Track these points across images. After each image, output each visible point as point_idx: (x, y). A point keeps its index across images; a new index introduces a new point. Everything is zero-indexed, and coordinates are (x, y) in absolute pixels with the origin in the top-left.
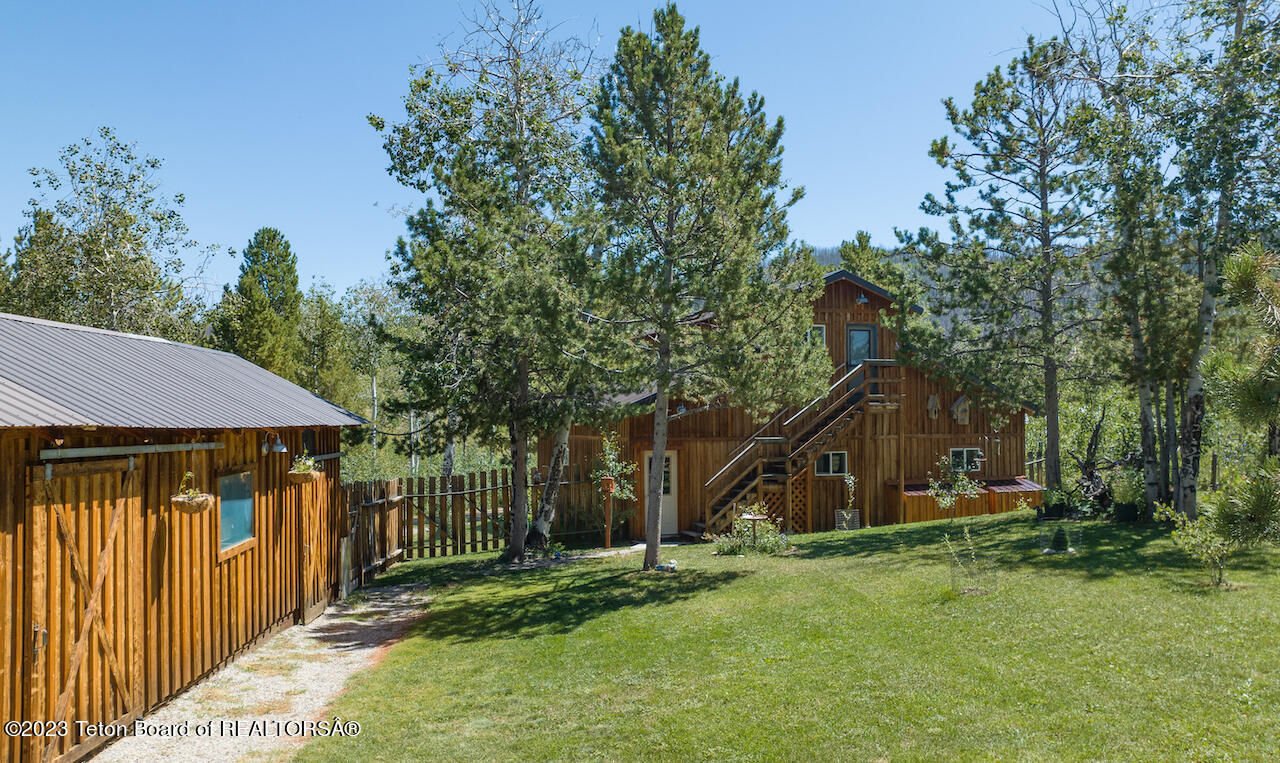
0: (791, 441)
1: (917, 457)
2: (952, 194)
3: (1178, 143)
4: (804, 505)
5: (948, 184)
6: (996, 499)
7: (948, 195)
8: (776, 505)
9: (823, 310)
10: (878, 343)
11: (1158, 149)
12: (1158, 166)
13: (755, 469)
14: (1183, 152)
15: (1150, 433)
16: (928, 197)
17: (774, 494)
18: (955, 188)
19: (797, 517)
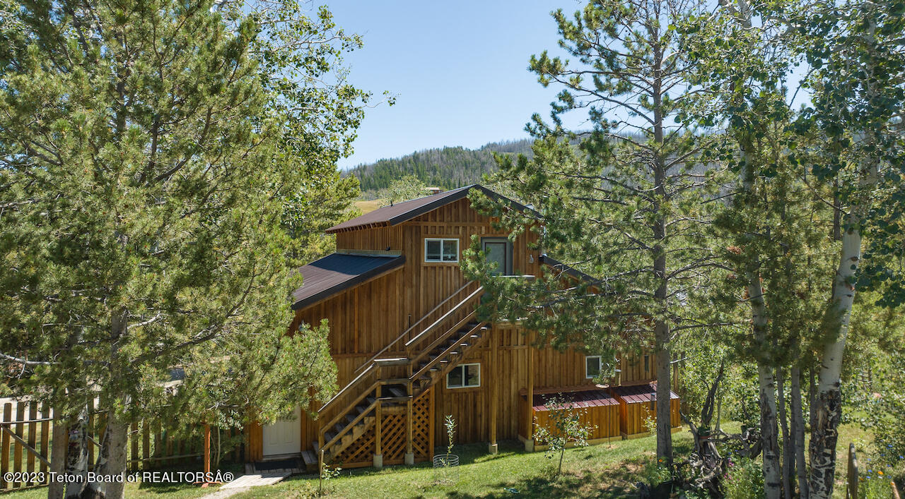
0: (412, 362)
1: (552, 365)
2: (557, 115)
3: (810, 60)
4: (427, 426)
5: (553, 104)
6: (628, 409)
7: (553, 115)
8: (397, 428)
9: (457, 224)
10: (514, 255)
11: (782, 68)
12: (784, 90)
13: (374, 391)
14: (817, 72)
15: (771, 422)
16: (535, 118)
17: (394, 417)
18: (561, 110)
19: (419, 439)
